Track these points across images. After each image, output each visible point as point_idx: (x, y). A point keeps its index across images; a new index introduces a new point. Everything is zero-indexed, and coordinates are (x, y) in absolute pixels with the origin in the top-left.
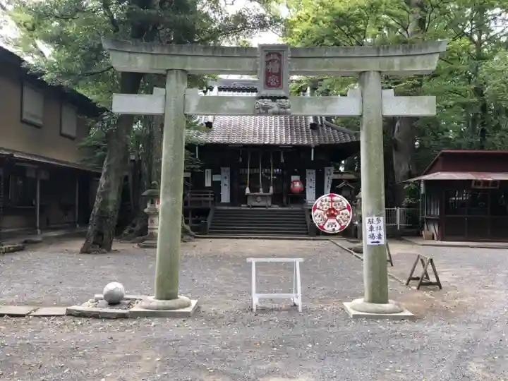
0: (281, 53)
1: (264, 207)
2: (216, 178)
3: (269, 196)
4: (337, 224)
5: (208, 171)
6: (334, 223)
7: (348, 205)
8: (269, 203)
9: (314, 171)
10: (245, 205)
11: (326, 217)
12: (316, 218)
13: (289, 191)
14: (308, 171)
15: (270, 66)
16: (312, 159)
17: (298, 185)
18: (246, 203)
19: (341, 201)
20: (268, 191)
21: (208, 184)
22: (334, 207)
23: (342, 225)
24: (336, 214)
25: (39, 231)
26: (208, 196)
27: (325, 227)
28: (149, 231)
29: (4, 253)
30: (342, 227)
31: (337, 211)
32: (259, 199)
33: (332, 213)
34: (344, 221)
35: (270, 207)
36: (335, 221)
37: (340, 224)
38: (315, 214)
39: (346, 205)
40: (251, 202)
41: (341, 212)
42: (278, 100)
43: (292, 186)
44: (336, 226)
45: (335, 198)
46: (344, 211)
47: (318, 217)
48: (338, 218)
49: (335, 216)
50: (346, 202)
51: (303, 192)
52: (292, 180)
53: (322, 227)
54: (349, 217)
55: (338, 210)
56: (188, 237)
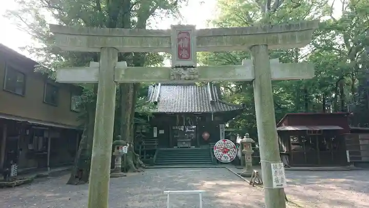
0: (189, 32)
1: (187, 148)
3: (189, 141)
5: (155, 128)
7: (234, 146)
8: (190, 145)
12: (216, 154)
15: (181, 43)
16: (213, 120)
18: (176, 146)
19: (230, 143)
21: (155, 135)
22: (226, 147)
25: (49, 168)
26: (155, 142)
27: (222, 159)
28: (115, 167)
29: (15, 186)
30: (232, 159)
32: (184, 143)
33: (225, 151)
35: (190, 147)
36: (227, 155)
37: (230, 157)
38: (216, 151)
40: (179, 145)
41: (230, 150)
42: (188, 69)
44: (228, 158)
46: (232, 149)
47: (218, 153)
48: (229, 153)
49: (227, 152)
50: (233, 144)
53: (220, 159)
55: (229, 148)
56: (141, 169)
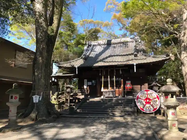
4: (151, 107)
5: (86, 81)
7: (157, 96)
11: (145, 103)
16: (135, 71)
19: (153, 94)
23: (155, 108)
24: (150, 101)
27: (145, 109)
31: (151, 100)
32: (109, 93)
34: (156, 105)
35: (114, 97)
40: (105, 95)
46: (155, 100)
47: (139, 103)
48: (152, 103)
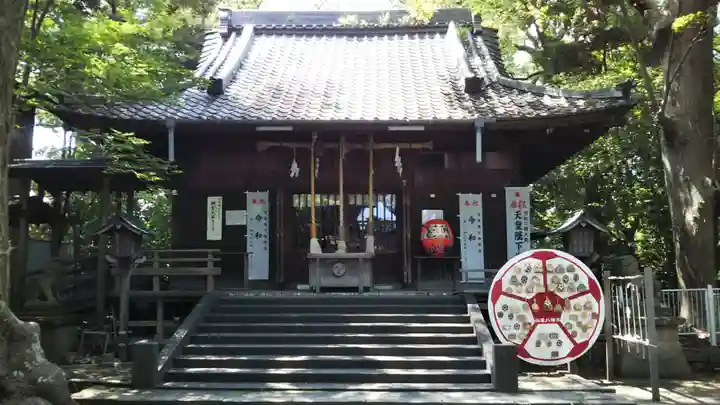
1: (354, 289)
2: (235, 218)
3: (365, 260)
4: (563, 337)
5: (214, 203)
6: (555, 335)
7: (591, 281)
8: (366, 279)
9: (479, 198)
10: (307, 287)
11: (530, 319)
12: (502, 321)
13: (419, 247)
14: (463, 197)
16: (479, 158)
17: (439, 232)
18: (306, 280)
19: (571, 270)
20: (362, 249)
21: (214, 233)
22: (552, 288)
23: (579, 340)
24: (558, 307)
26: (204, 265)
27: (530, 347)
30: (578, 348)
32: (339, 268)
33: (547, 306)
34: (585, 329)
35: (366, 289)
36: (555, 328)
37: (571, 337)
38: (499, 307)
39: (586, 283)
40: (318, 278)
41: (573, 302)
43: (424, 236)
44: (559, 343)
45: (553, 263)
46: (582, 300)
47: (506, 319)
48: (565, 318)
49: (558, 315)
50: (585, 274)
51: (454, 249)
52: (424, 220)
53: (520, 348)
54: (596, 316)
55: (563, 295)
